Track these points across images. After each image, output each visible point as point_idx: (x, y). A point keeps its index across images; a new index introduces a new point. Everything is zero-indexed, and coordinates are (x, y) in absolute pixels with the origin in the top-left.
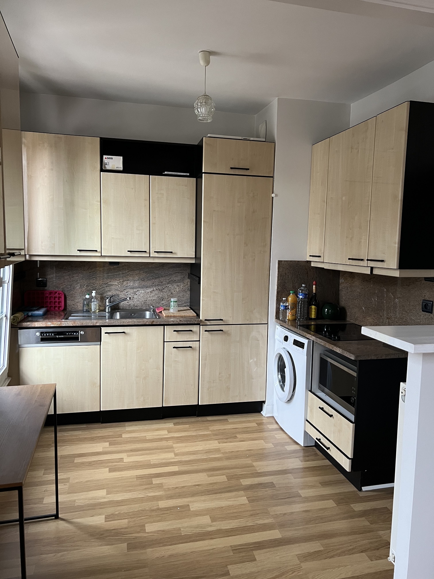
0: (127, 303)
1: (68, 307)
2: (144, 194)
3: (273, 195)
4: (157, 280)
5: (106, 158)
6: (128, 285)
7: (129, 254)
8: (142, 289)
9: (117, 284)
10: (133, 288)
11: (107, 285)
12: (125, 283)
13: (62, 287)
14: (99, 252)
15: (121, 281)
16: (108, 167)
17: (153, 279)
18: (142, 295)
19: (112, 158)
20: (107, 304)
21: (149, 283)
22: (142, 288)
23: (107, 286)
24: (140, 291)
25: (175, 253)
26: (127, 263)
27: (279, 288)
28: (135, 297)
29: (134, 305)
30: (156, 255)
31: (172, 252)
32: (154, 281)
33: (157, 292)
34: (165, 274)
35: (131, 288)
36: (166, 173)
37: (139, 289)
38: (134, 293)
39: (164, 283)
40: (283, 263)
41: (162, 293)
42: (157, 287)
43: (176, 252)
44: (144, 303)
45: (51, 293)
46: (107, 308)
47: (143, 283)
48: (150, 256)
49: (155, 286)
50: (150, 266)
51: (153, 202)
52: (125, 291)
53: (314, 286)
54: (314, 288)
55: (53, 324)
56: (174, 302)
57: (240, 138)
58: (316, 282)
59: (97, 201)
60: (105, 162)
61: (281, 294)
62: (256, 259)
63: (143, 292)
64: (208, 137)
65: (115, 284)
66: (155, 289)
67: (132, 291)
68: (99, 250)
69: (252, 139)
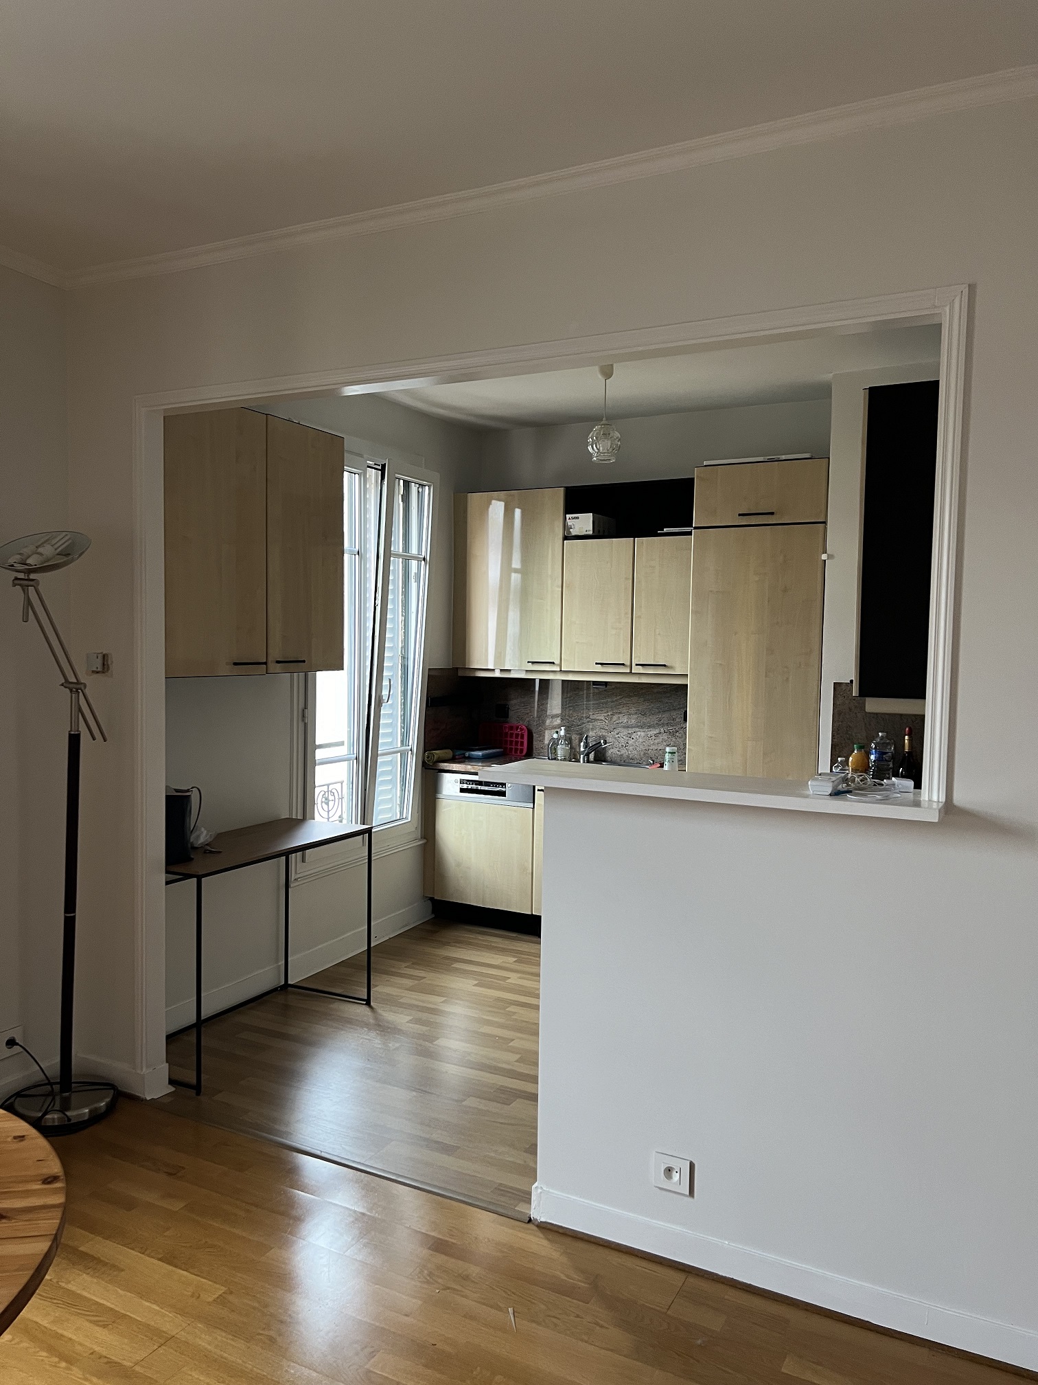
0: (618, 753)
1: (534, 751)
2: (626, 569)
3: (824, 557)
4: (666, 715)
5: (569, 519)
6: (620, 721)
7: (599, 668)
8: (641, 730)
9: (603, 718)
10: (628, 727)
11: (588, 719)
12: (615, 718)
13: (527, 719)
14: (558, 665)
15: (609, 714)
16: (574, 532)
17: (660, 712)
18: (641, 740)
19: (577, 518)
20: (582, 749)
21: (653, 719)
22: (642, 727)
23: (588, 722)
24: (639, 733)
25: (671, 668)
26: (619, 685)
27: (836, 737)
28: (631, 742)
29: (628, 757)
30: (641, 670)
31: (665, 665)
32: (660, 716)
33: (665, 736)
34: (679, 705)
35: (624, 727)
36: (665, 530)
37: (637, 729)
38: (629, 736)
39: (677, 720)
40: (844, 687)
41: (674, 739)
42: (666, 727)
43: (673, 665)
44: (645, 754)
45: (511, 728)
46: (582, 756)
47: (645, 720)
48: (631, 672)
49: (663, 725)
50: (655, 690)
51: (639, 582)
52: (616, 731)
53: (906, 737)
54: (906, 741)
55: (473, 768)
56: (669, 753)
57: (761, 459)
58: (910, 729)
59: (558, 586)
60: (569, 524)
61: (839, 750)
62: (791, 679)
63: (643, 734)
64: (706, 466)
65: (600, 718)
66: (662, 730)
67: (625, 732)
68: (557, 662)
69: (784, 457)
